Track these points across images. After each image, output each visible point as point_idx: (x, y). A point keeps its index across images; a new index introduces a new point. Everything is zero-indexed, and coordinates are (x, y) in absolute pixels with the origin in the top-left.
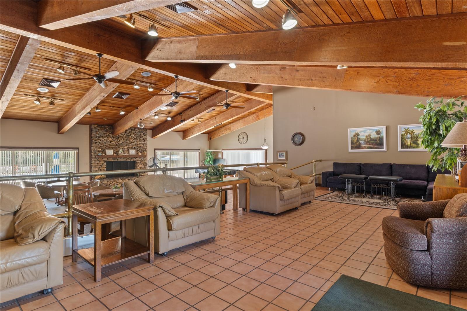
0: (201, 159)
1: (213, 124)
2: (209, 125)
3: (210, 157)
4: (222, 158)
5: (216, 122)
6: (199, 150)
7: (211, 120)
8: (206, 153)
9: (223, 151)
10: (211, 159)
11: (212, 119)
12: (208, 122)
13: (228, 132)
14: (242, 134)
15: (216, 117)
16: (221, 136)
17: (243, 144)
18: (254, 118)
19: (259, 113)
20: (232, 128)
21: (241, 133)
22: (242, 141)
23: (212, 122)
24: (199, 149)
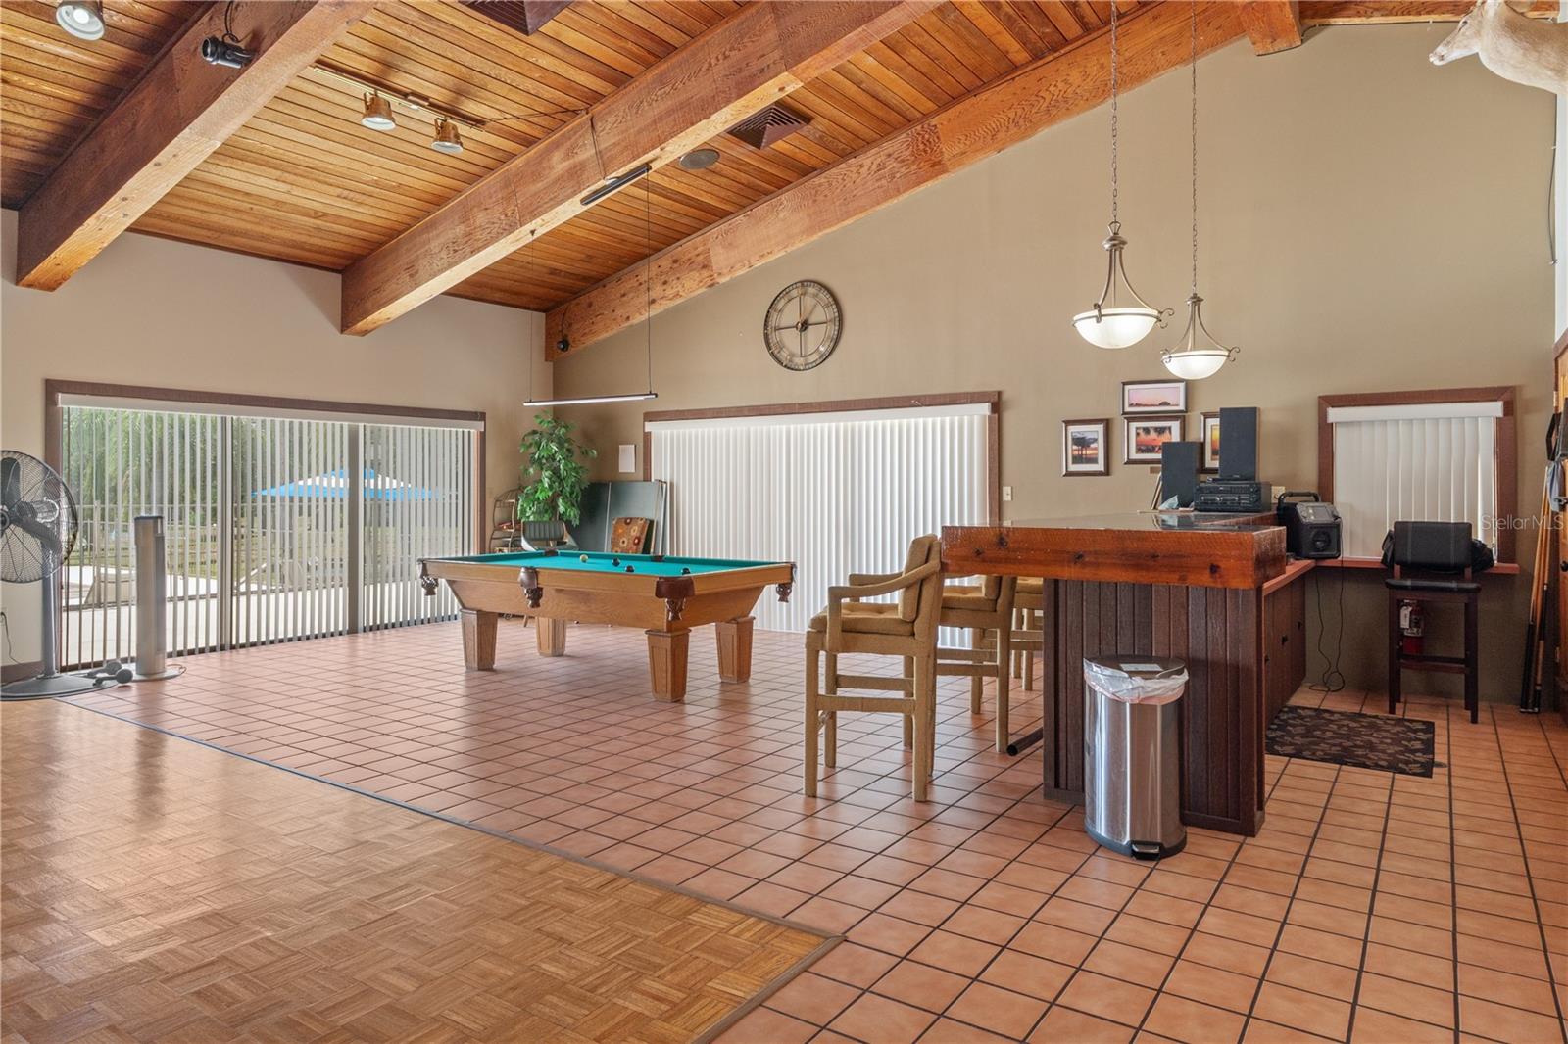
0: (497, 484)
1: (575, 176)
2: (540, 185)
3: (556, 472)
4: (647, 478)
5: (599, 153)
6: (480, 416)
7: (556, 145)
8: (530, 439)
9: (649, 427)
10: (561, 481)
11: (566, 138)
12: (527, 163)
13: (690, 286)
14: (794, 293)
15: (598, 108)
16: (637, 319)
17: (807, 367)
18: (892, 164)
19: (934, 122)
20: (719, 257)
21: (785, 292)
22: (797, 351)
23: (566, 164)
24: (480, 410)
